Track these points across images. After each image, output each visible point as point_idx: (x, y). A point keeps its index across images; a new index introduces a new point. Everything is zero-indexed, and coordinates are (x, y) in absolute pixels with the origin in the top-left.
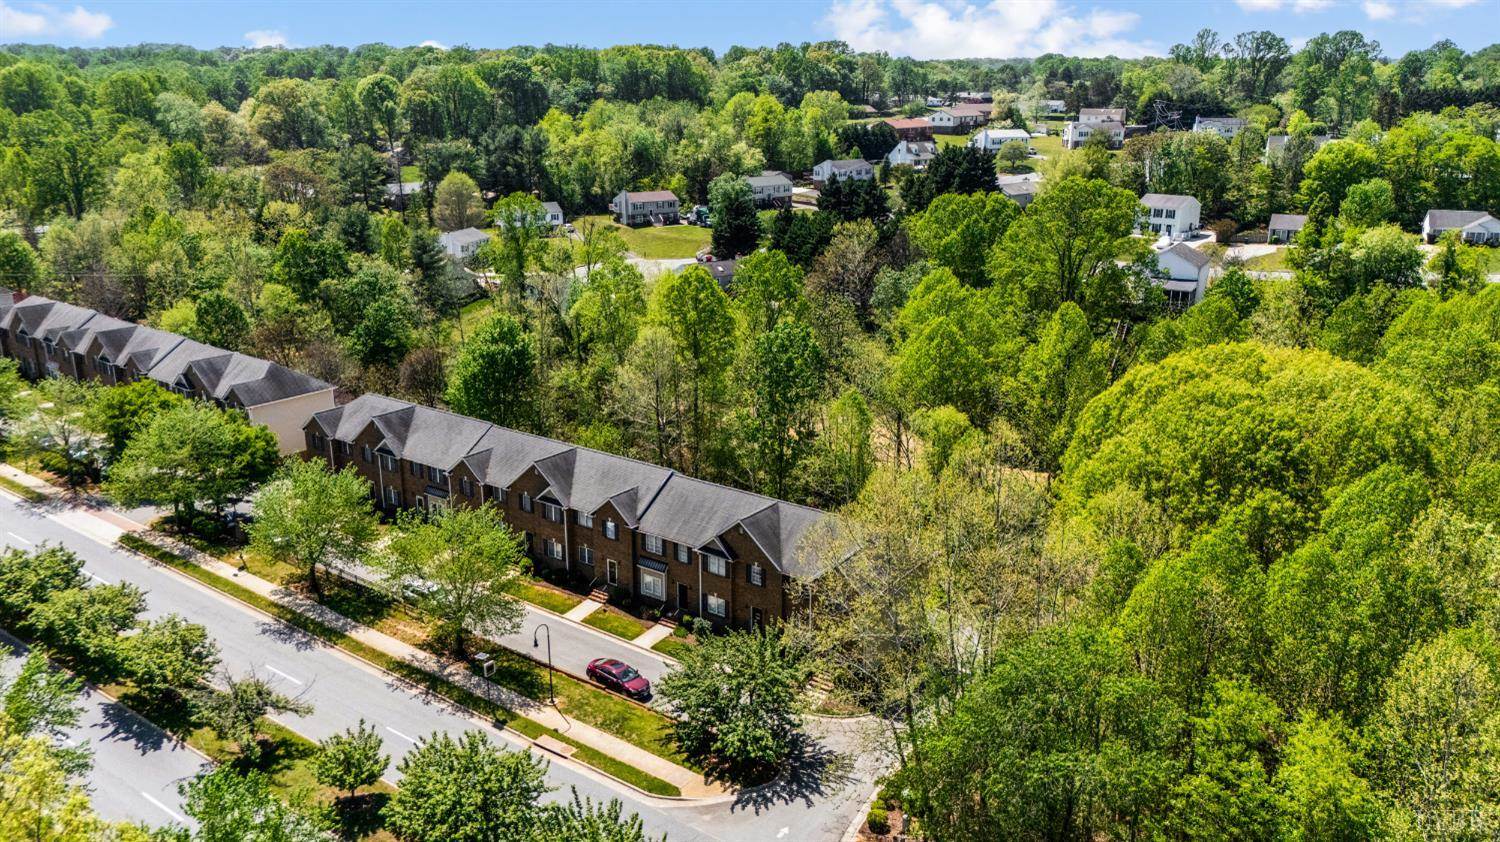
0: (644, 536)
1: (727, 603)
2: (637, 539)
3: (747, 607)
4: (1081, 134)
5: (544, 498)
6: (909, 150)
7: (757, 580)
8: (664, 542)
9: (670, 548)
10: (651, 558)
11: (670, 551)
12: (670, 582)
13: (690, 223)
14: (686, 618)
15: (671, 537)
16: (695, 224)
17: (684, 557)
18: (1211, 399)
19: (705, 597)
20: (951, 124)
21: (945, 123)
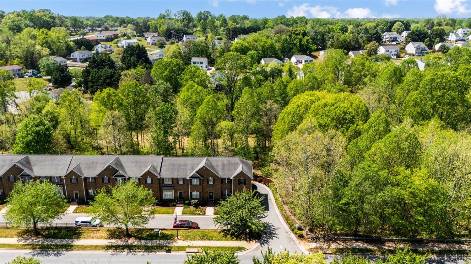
0: (163, 179)
1: (200, 193)
2: (161, 181)
3: (208, 192)
4: (153, 41)
5: (116, 176)
6: (102, 47)
7: (211, 183)
8: (172, 179)
9: (175, 181)
10: (167, 186)
11: (175, 182)
12: (175, 192)
13: (30, 76)
14: (187, 202)
15: (175, 176)
16: (31, 76)
17: (181, 182)
18: (325, 105)
19: (191, 193)
20: (104, 38)
21: (102, 38)
